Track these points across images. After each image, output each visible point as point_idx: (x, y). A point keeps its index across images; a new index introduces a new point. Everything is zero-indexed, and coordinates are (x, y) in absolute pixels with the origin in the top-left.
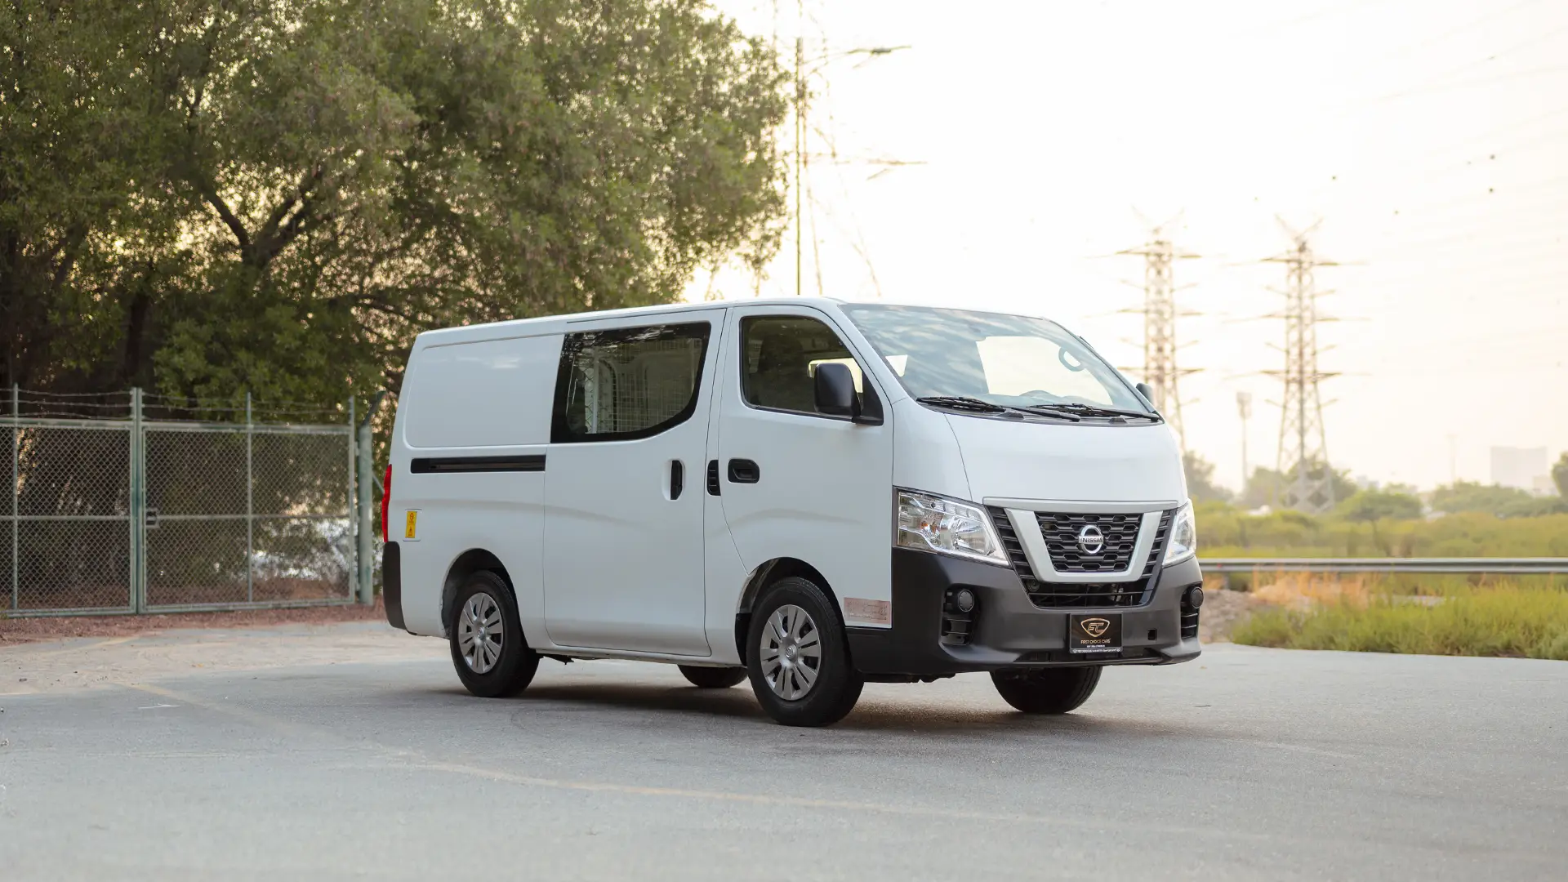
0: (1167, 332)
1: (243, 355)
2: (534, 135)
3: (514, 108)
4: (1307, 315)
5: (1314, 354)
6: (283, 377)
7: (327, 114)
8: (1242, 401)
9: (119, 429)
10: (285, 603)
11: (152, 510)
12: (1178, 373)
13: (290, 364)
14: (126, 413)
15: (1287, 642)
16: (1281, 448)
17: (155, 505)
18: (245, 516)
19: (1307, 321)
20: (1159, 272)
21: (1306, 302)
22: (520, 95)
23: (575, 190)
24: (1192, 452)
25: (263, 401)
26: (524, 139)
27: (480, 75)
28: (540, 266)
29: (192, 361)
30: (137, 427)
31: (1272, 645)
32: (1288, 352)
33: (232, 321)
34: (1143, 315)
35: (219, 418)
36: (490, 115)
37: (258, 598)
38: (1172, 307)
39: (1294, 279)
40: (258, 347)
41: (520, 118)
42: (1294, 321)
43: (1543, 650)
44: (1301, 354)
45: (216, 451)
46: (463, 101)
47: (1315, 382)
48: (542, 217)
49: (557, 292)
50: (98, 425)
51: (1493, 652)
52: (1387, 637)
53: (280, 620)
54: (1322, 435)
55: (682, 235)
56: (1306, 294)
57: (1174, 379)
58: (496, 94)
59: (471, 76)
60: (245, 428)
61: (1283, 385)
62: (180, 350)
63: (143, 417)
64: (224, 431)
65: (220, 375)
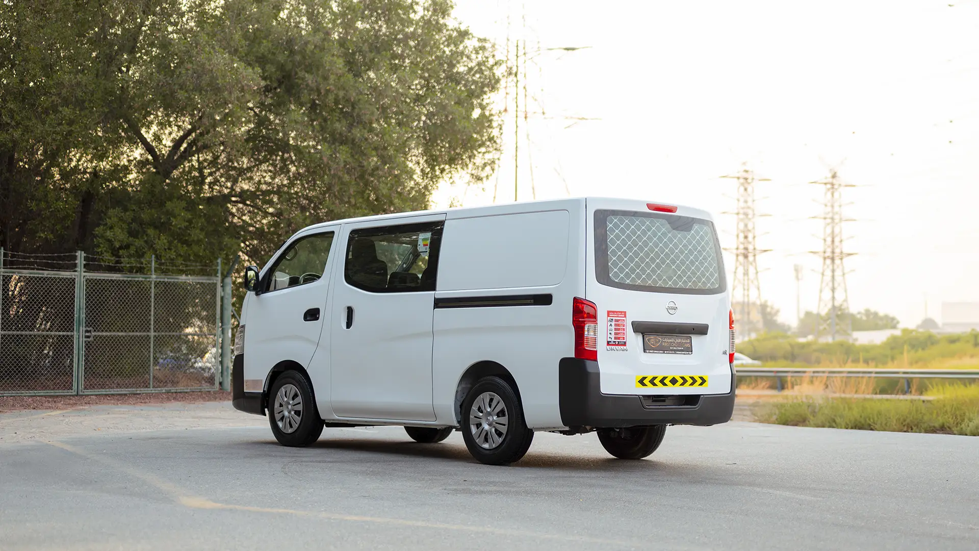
0: (750, 227)
1: (151, 231)
2: (337, 95)
3: (326, 78)
4: (837, 217)
5: (841, 241)
6: (176, 247)
7: (206, 78)
8: (797, 270)
9: (68, 277)
10: (173, 390)
11: (89, 329)
12: (757, 252)
13: (182, 238)
14: (73, 267)
15: (807, 422)
16: (820, 300)
17: (91, 326)
18: (148, 334)
19: (837, 221)
20: (746, 190)
21: (836, 209)
22: (329, 70)
23: (363, 130)
24: (766, 301)
25: (163, 261)
26: (331, 97)
27: (304, 57)
28: (340, 178)
29: (119, 235)
30: (80, 276)
31: (796, 424)
32: (825, 240)
33: (146, 210)
34: (736, 216)
35: (134, 271)
36: (310, 82)
37: (156, 386)
38: (753, 211)
39: (829, 194)
40: (161, 227)
41: (328, 84)
42: (829, 221)
43: (964, 429)
44: (833, 241)
45: (131, 292)
46: (293, 73)
47: (841, 259)
48: (341, 147)
49: (351, 194)
50: (54, 274)
51: (933, 430)
52: (867, 419)
53: (168, 399)
54: (846, 291)
55: (433, 161)
56: (836, 205)
57: (754, 256)
58: (314, 69)
59: (298, 58)
60: (150, 278)
61: (822, 260)
62: (111, 228)
63: (85, 270)
64: (136, 279)
65: (136, 244)
